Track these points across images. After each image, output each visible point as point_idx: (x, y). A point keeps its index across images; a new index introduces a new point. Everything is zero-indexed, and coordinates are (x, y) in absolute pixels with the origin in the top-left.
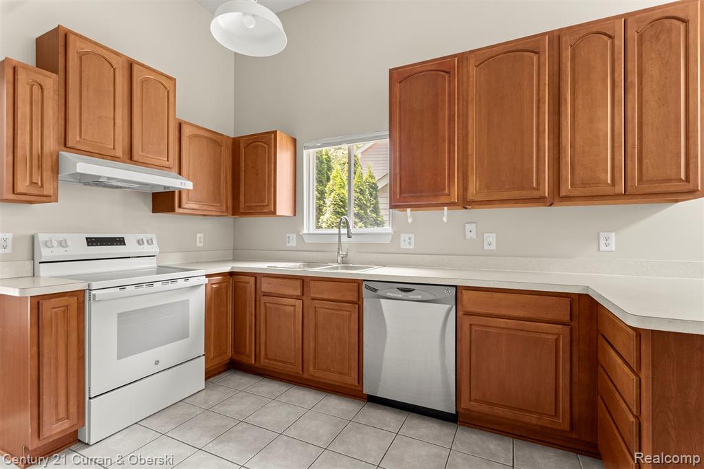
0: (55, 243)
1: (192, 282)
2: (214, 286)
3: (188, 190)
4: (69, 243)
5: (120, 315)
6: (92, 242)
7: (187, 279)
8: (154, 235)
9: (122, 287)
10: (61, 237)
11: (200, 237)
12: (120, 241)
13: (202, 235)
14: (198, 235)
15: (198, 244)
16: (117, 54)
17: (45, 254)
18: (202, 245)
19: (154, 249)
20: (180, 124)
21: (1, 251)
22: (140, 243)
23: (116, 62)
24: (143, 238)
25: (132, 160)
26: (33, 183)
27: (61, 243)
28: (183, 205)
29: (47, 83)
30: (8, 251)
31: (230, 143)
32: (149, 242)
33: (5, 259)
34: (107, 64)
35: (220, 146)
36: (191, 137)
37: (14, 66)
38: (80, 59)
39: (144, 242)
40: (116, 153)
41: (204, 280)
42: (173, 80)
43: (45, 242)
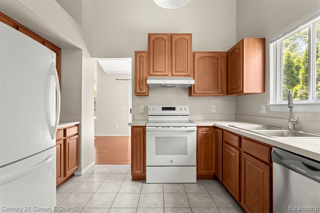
0: (152, 109)
1: (189, 129)
2: (203, 132)
3: (194, 85)
4: (156, 109)
5: (156, 138)
6: (164, 109)
7: (186, 127)
8: (188, 106)
9: (157, 127)
10: (154, 107)
11: (214, 107)
12: (174, 109)
13: (215, 106)
14: (213, 106)
15: (213, 111)
16: (167, 34)
17: (150, 113)
18: (215, 111)
19: (187, 112)
20: (194, 54)
21: (141, 111)
22: (181, 109)
23: (166, 38)
24: (183, 107)
25: (172, 75)
26: (140, 89)
27: (154, 109)
28: (195, 92)
29: (144, 55)
30: (143, 111)
31: (225, 55)
32: (185, 109)
33: (142, 114)
34: (162, 40)
35: (217, 59)
36: (199, 59)
37: (136, 53)
38: (154, 42)
39: (183, 109)
40: (166, 74)
41: (195, 129)
42: (190, 35)
43: (150, 108)
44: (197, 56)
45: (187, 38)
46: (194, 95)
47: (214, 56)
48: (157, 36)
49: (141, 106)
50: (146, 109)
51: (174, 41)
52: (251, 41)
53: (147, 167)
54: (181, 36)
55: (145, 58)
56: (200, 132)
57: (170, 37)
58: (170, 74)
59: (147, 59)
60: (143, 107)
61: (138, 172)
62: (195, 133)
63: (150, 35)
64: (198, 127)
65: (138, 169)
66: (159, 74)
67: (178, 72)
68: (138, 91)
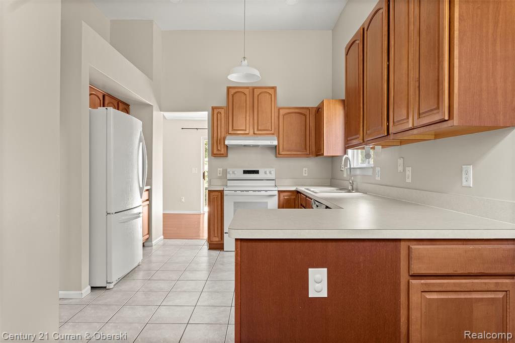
0: (231, 173)
1: (269, 193)
2: (285, 197)
3: (278, 145)
4: (236, 173)
5: (235, 203)
6: (245, 172)
7: (266, 191)
8: (274, 169)
9: (236, 191)
10: (234, 170)
11: (305, 171)
12: (257, 172)
13: (306, 169)
14: (304, 169)
15: (304, 175)
16: (247, 88)
17: (229, 177)
18: (306, 175)
19: (273, 176)
20: (279, 109)
21: (219, 175)
22: (265, 173)
23: (246, 91)
24: (268, 170)
25: (254, 134)
26: (218, 150)
27: (233, 173)
28: (280, 153)
29: (222, 111)
30: (221, 175)
31: (314, 111)
32: (270, 173)
33: (220, 178)
34: (243, 94)
35: (305, 115)
36: (284, 115)
37: (213, 108)
38: (233, 96)
39: (268, 172)
40: (247, 132)
41: (276, 193)
42: (274, 88)
43: (229, 172)
44: (282, 112)
45: (271, 91)
46: (279, 156)
47: (302, 112)
48: (236, 90)
49: (219, 169)
50: (225, 172)
51: (257, 96)
52: (331, 102)
53: (225, 234)
54: (264, 90)
55: (223, 115)
56: (282, 198)
57: (251, 91)
58: (252, 132)
59: (226, 115)
60: (221, 169)
61: (216, 239)
62: (276, 198)
63: (229, 88)
64: (279, 191)
65: (215, 237)
66: (239, 132)
67: (261, 130)
68: (215, 152)
